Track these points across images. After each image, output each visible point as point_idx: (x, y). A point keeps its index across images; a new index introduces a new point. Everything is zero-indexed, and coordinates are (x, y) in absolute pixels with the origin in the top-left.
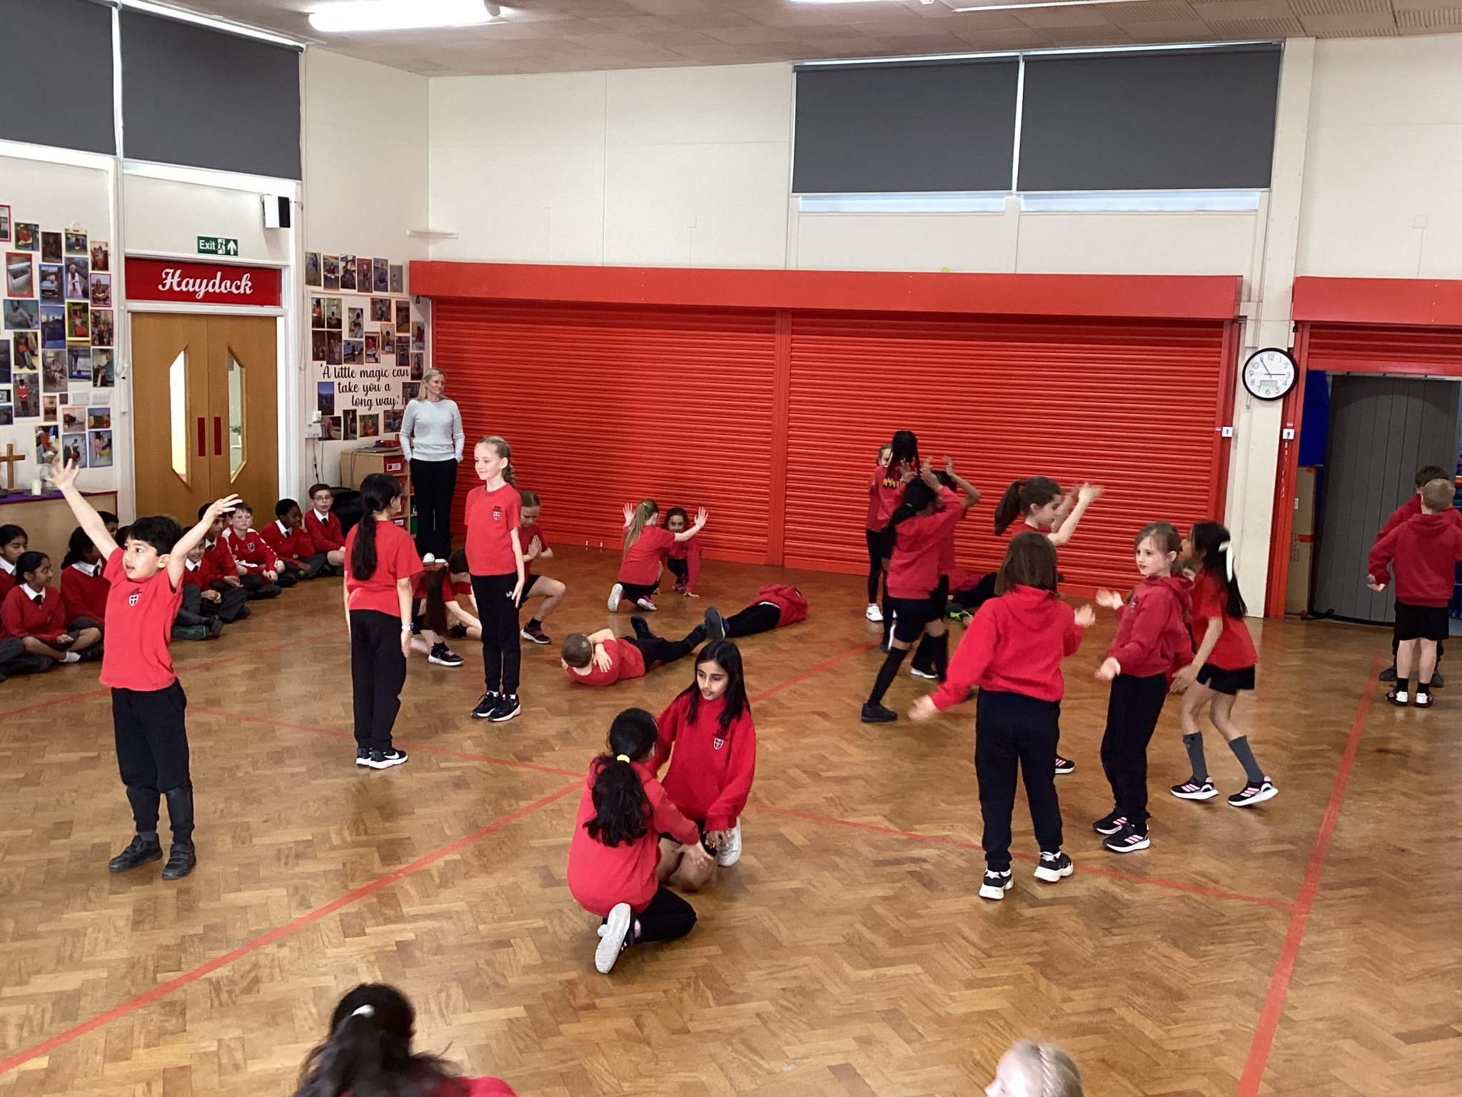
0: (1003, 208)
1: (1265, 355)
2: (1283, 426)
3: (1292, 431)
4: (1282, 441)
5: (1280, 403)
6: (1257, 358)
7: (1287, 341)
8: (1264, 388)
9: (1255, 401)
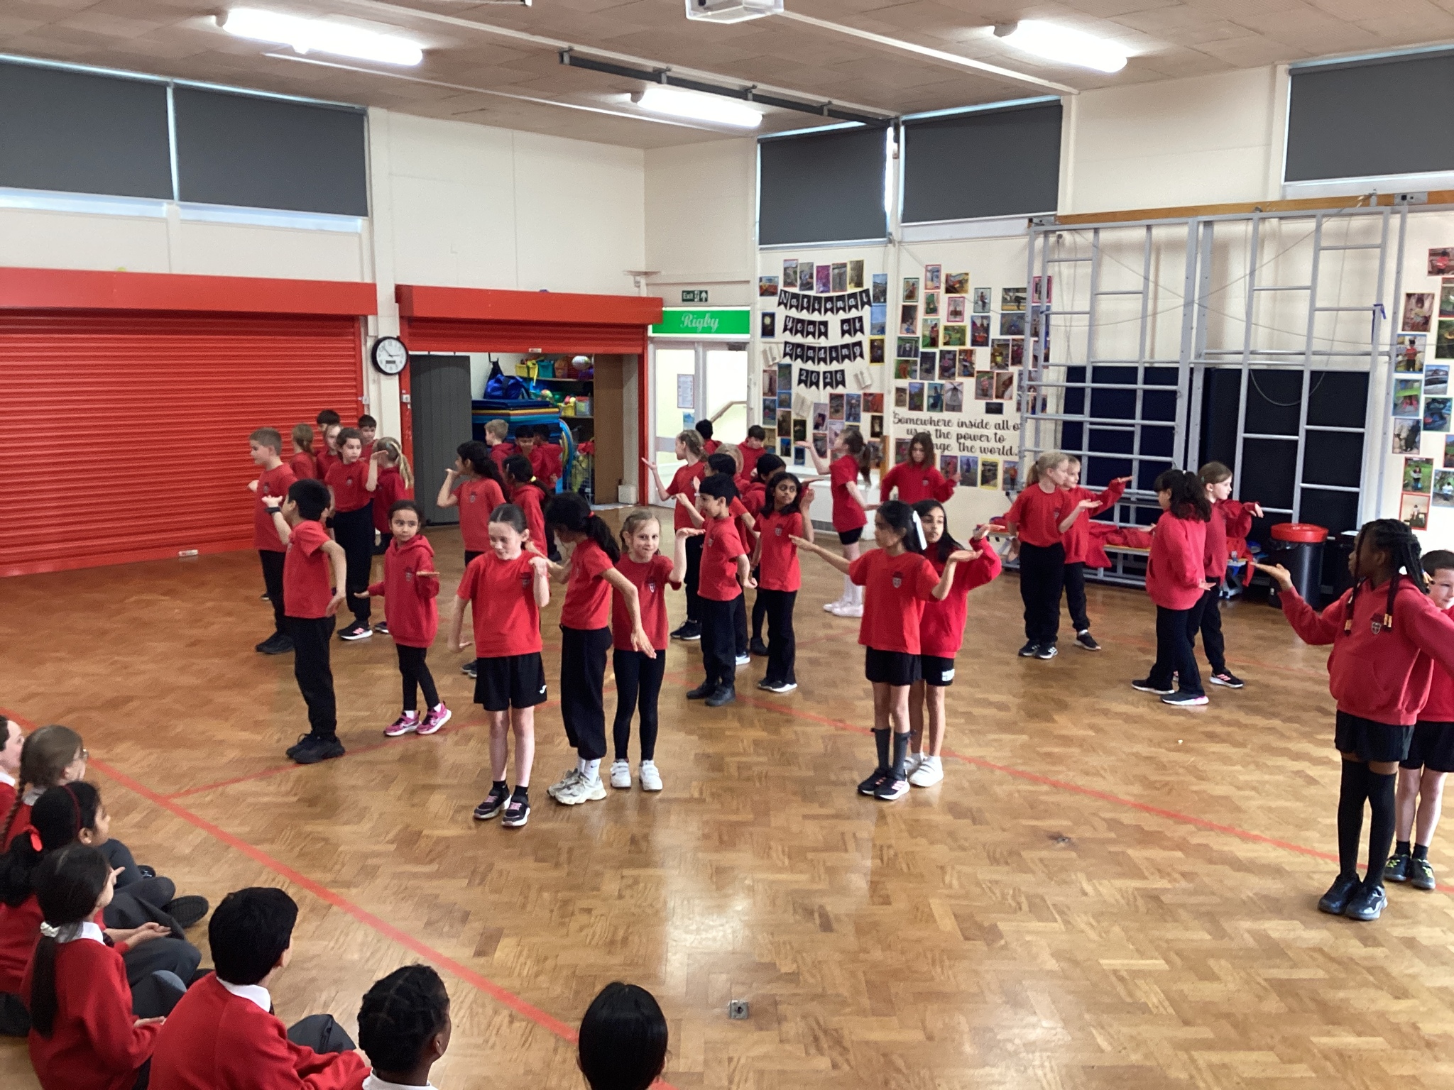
0: (164, 215)
1: (386, 342)
2: (401, 394)
3: (408, 396)
4: (402, 404)
5: (397, 377)
6: (381, 345)
7: (396, 333)
8: (389, 365)
9: (382, 376)
